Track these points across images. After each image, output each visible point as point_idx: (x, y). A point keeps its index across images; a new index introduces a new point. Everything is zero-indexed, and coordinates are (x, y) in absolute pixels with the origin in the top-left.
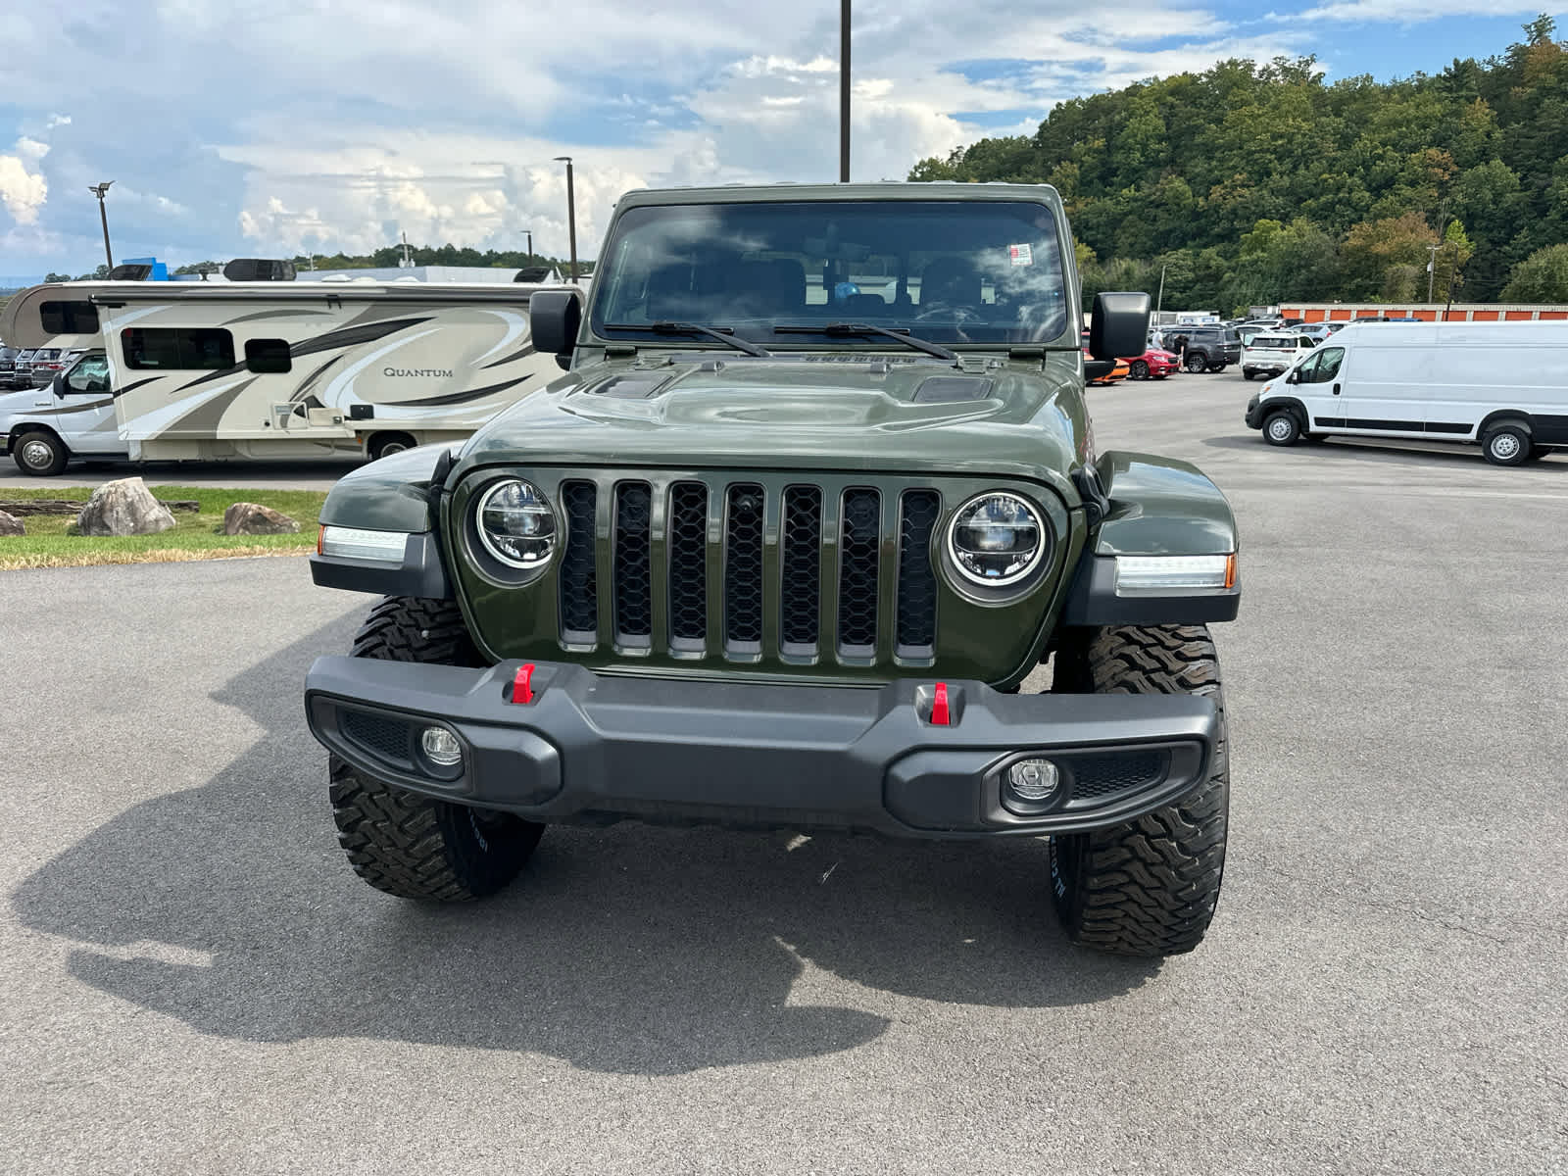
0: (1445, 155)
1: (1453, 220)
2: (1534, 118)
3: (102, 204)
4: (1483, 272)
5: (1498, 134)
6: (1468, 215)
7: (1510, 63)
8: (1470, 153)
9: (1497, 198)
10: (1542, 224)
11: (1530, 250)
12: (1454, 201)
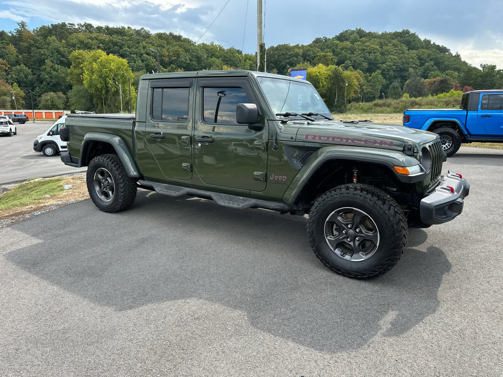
0: (5, 61)
1: (13, 83)
2: (30, 53)
4: (28, 100)
5: (20, 56)
6: (18, 81)
7: (17, 34)
8: (12, 61)
9: (26, 77)
10: (42, 86)
11: (41, 94)
12: (12, 77)
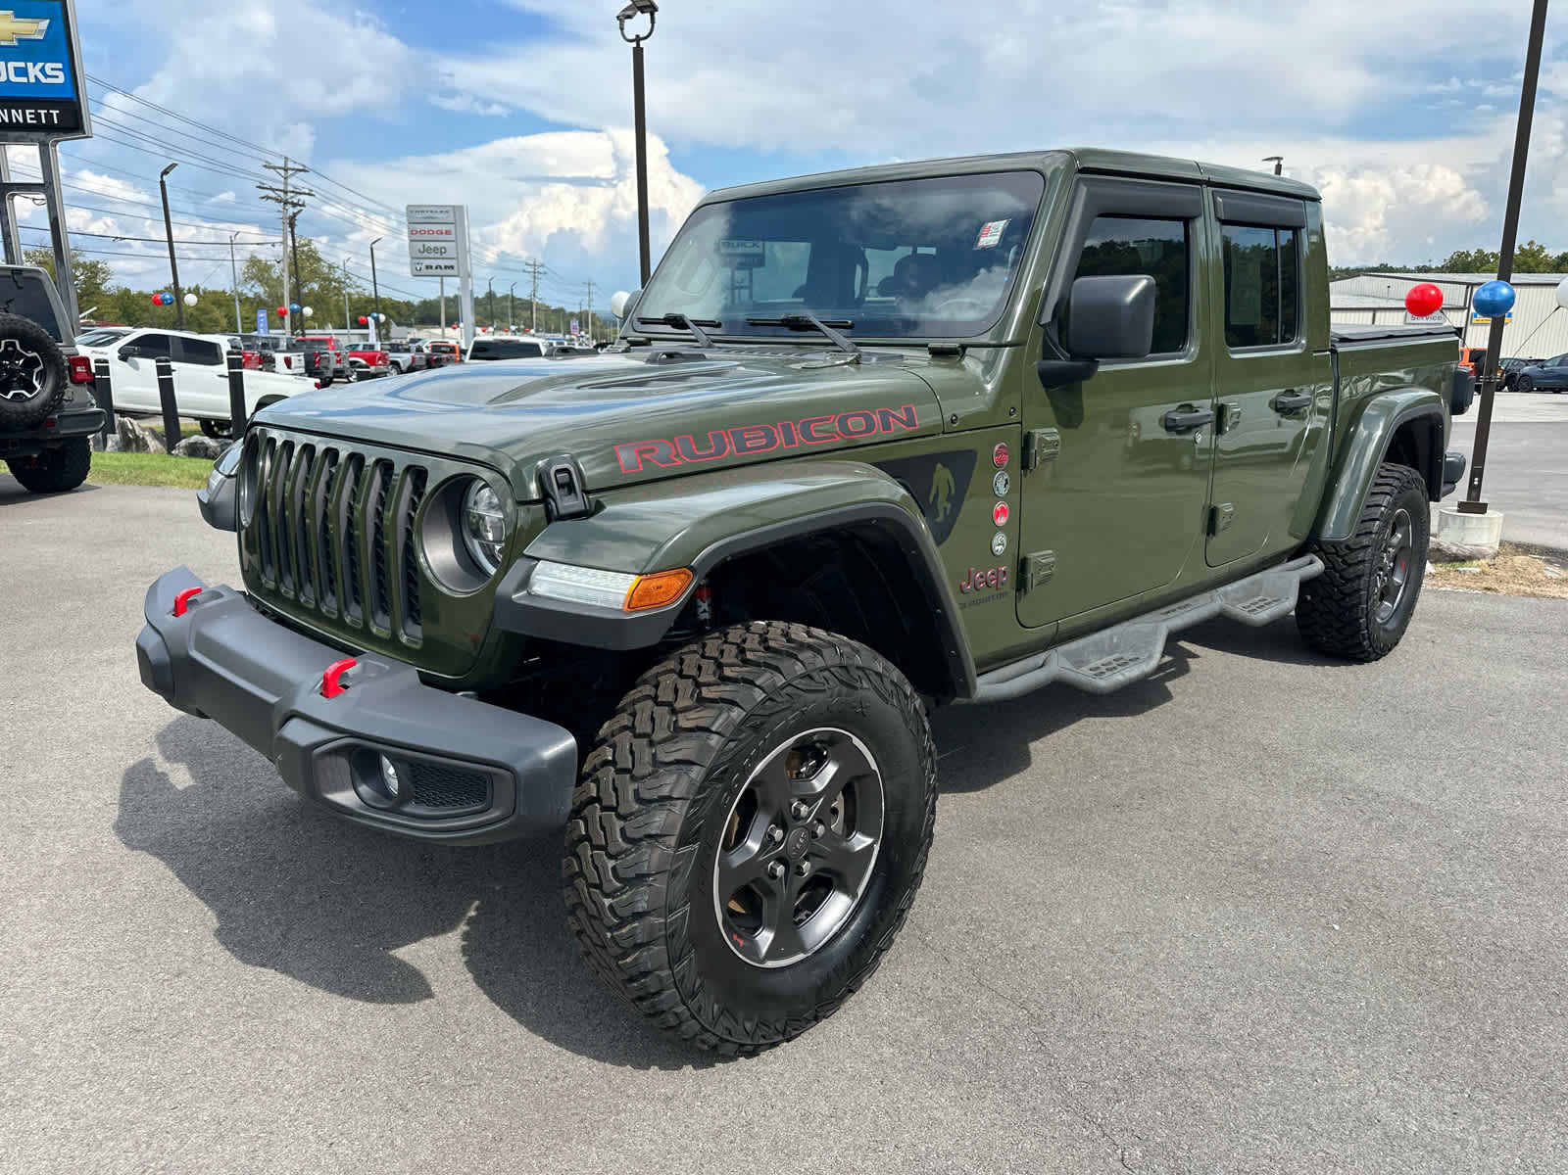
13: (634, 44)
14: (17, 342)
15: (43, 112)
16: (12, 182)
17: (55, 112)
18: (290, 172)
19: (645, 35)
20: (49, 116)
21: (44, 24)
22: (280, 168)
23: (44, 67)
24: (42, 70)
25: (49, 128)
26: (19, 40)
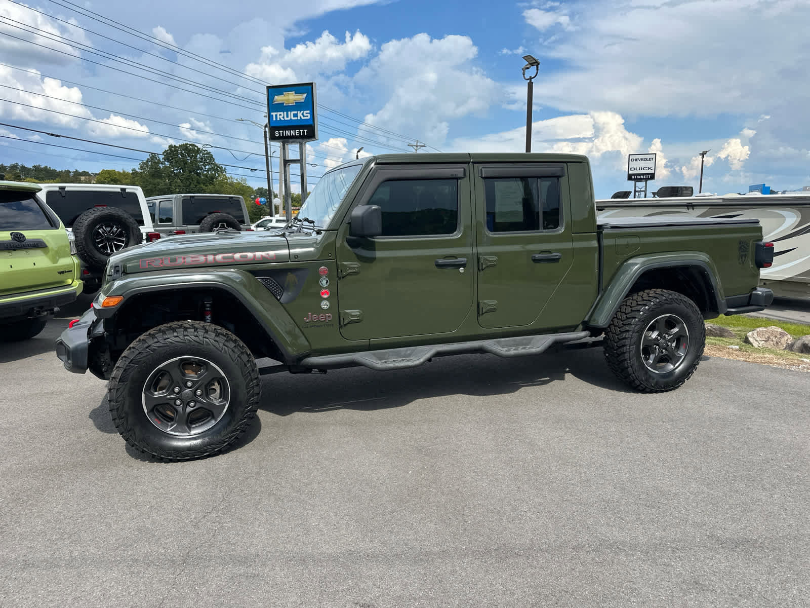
3: (703, 161)
13: (529, 81)
14: (225, 224)
15: (301, 131)
16: (290, 159)
17: (306, 130)
18: (419, 147)
19: (534, 76)
20: (303, 132)
21: (305, 95)
22: (414, 146)
23: (303, 113)
24: (303, 114)
25: (303, 137)
26: (296, 103)
